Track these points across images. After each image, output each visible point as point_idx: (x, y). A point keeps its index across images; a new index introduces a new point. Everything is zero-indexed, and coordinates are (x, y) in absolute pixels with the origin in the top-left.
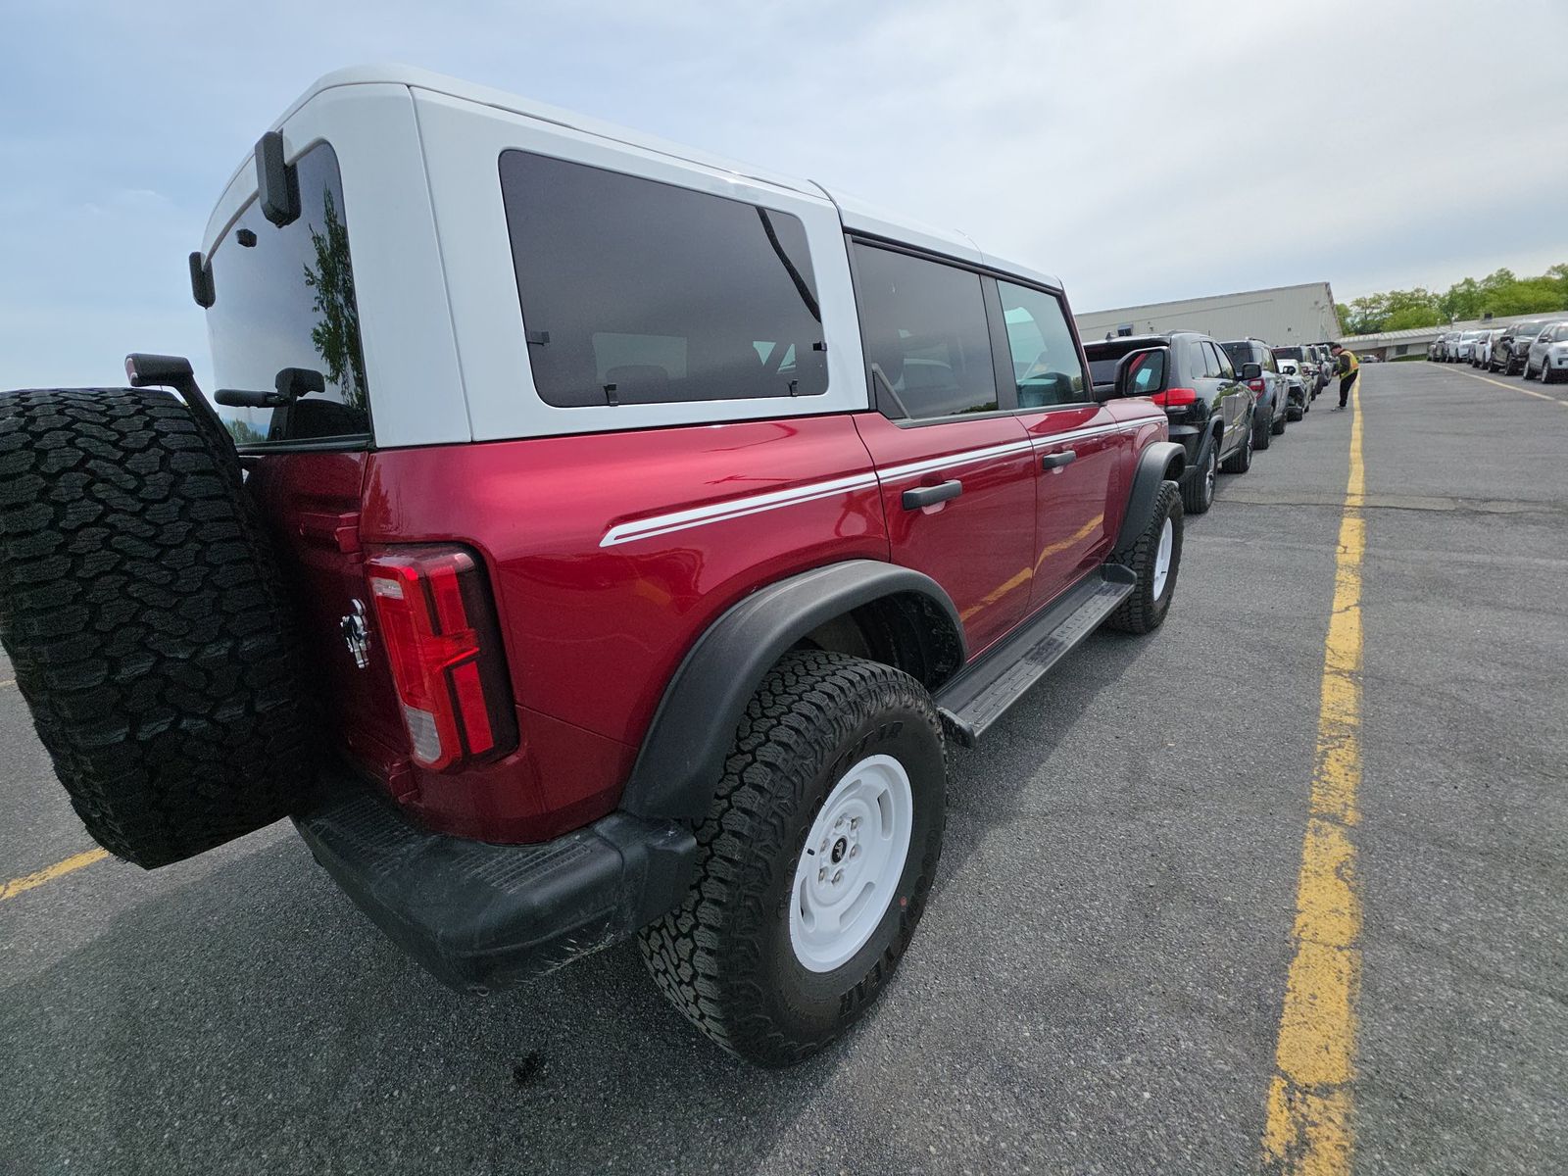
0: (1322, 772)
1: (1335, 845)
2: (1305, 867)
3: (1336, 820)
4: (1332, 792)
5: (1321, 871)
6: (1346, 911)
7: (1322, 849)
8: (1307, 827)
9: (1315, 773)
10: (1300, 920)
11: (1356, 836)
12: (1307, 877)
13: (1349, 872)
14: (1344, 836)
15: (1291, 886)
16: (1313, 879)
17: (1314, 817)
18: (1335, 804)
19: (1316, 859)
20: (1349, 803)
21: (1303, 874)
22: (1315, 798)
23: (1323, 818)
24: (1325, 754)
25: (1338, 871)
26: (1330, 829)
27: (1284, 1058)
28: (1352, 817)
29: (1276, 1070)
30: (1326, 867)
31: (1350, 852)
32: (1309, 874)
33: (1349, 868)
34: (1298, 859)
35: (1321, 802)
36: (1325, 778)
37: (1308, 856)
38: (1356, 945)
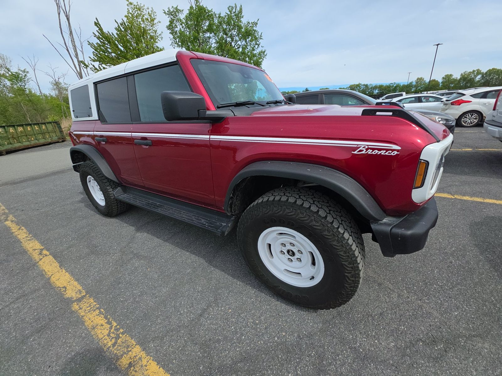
0: (101, 313)
1: (72, 293)
2: (74, 280)
3: (79, 300)
4: (89, 308)
5: (69, 284)
6: (56, 282)
7: (74, 288)
8: (84, 289)
9: (102, 310)
10: (64, 271)
11: (69, 301)
12: (71, 279)
13: (62, 290)
14: (72, 298)
15: (72, 274)
16: (69, 280)
17: (86, 295)
18: (84, 305)
19: (73, 284)
20: (80, 310)
21: (72, 279)
22: (92, 300)
23: (83, 297)
24: (109, 323)
25: (65, 287)
26: (77, 295)
27: (51, 256)
28: (75, 307)
29: (50, 255)
30: (69, 285)
31: (66, 295)
32: (71, 280)
33: (63, 291)
34: (77, 280)
35: (88, 301)
36: (97, 311)
37: (76, 283)
38: (49, 278)
